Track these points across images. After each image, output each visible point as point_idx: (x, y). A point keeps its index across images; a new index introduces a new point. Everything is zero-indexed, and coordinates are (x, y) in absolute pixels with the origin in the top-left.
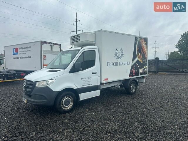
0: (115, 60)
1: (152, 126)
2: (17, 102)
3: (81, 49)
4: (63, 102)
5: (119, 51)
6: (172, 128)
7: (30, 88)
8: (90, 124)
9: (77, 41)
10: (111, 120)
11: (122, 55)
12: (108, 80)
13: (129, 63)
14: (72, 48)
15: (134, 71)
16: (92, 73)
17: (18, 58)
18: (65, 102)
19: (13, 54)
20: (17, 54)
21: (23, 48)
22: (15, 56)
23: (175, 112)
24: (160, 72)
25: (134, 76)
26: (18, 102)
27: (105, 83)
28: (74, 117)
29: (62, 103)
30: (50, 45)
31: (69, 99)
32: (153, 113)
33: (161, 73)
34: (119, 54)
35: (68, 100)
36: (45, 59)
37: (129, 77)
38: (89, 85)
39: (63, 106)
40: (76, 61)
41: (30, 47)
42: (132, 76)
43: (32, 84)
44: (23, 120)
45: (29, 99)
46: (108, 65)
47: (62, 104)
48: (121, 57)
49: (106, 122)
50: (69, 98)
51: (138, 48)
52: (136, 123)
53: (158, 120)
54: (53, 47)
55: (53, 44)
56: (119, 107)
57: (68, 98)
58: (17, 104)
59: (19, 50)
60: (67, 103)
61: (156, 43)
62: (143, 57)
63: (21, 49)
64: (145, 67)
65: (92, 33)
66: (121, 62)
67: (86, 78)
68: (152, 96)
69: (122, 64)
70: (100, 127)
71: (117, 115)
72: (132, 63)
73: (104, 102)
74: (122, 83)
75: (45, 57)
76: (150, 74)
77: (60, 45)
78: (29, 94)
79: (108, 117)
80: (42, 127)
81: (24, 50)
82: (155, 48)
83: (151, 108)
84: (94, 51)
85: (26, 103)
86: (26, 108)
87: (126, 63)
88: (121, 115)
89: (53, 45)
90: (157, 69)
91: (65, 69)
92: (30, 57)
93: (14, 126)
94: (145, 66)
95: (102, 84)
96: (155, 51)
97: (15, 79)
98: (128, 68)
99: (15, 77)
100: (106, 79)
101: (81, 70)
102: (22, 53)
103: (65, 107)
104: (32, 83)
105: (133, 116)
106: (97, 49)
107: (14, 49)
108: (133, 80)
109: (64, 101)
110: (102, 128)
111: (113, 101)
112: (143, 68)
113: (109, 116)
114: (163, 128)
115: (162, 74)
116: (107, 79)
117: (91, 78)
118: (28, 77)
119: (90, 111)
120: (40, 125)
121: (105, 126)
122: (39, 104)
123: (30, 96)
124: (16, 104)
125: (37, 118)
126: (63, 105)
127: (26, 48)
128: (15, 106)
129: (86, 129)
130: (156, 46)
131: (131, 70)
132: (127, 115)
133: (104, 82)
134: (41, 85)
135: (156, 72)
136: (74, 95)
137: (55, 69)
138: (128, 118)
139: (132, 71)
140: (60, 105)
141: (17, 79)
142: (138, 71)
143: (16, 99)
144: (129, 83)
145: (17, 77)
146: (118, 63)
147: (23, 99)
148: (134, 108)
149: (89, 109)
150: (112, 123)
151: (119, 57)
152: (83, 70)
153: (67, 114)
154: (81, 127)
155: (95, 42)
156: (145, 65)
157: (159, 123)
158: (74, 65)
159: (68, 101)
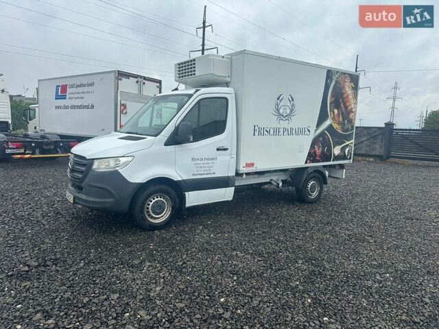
0: (273, 123)
1: (332, 271)
2: (56, 202)
3: (194, 93)
4: (150, 207)
5: (285, 102)
6: (378, 277)
7: (82, 172)
8: (199, 255)
9: (190, 73)
10: (246, 251)
11: (292, 110)
12: (255, 166)
13: (309, 131)
14: (177, 89)
15: (318, 151)
16: (218, 150)
17: (66, 107)
18: (152, 207)
19: (56, 99)
20: (65, 98)
21: (78, 86)
22: (61, 102)
23: (398, 247)
24: (393, 157)
25: (318, 161)
26: (58, 201)
27: (247, 174)
28: (169, 239)
29: (148, 208)
30: (137, 82)
31: (163, 202)
32: (345, 244)
33: (396, 160)
34: (285, 109)
35: (160, 203)
36: (124, 112)
37: (306, 162)
38: (208, 174)
39: (149, 215)
40: (183, 120)
41: (92, 84)
42: (313, 161)
43: (85, 164)
44: (63, 236)
45: (77, 195)
46: (257, 133)
47: (145, 210)
48: (288, 117)
49: (234, 253)
50: (162, 199)
51: (333, 96)
52: (300, 262)
53: (350, 260)
54: (144, 86)
55: (145, 78)
56: (271, 227)
57: (159, 199)
58: (55, 206)
59: (69, 90)
60: (159, 209)
61: (396, 88)
62: (344, 119)
63: (72, 86)
64: (347, 143)
65: (223, 57)
66: (288, 127)
67: (202, 159)
68: (356, 210)
69: (290, 132)
70: (220, 263)
71: (264, 242)
72: (316, 130)
73: (241, 216)
74: (290, 176)
75: (125, 108)
76: (369, 161)
77: (160, 82)
78: (78, 184)
79: (241, 244)
80: (100, 253)
81: (80, 90)
82: (394, 99)
83: (344, 234)
84: (226, 99)
85: (72, 202)
86: (73, 214)
87: (301, 132)
88: (270, 243)
89: (144, 81)
90: (388, 150)
91: (156, 135)
92: (93, 107)
93: (44, 247)
94: (348, 141)
95: (238, 174)
96: (393, 108)
97: (57, 153)
98: (305, 143)
99: (59, 150)
100: (248, 165)
101: (191, 140)
102: (76, 96)
103: (152, 217)
104: (85, 162)
105: (299, 247)
106: (234, 95)
107: (58, 86)
108: (315, 171)
109: (151, 204)
110: (223, 265)
111: (262, 213)
112: (343, 145)
113: (244, 243)
114: (355, 276)
115: (398, 164)
116: (252, 165)
117: (213, 159)
118: (78, 149)
119: (206, 231)
120: (96, 248)
121: (230, 262)
122: (98, 206)
123: (79, 188)
124: (53, 205)
125: (93, 235)
126: (148, 212)
127: (84, 86)
128: (51, 209)
129: (189, 263)
130: (395, 93)
131: (311, 146)
132: (285, 244)
133: (243, 170)
134: (104, 166)
135: (385, 157)
136: (174, 193)
137: (137, 134)
138: (287, 250)
139: (312, 151)
140: (142, 212)
141: (62, 153)
142: (330, 150)
143: (55, 195)
144: (305, 176)
145: (62, 149)
146: (282, 131)
147: (68, 194)
148: (305, 232)
149: (205, 227)
150: (249, 256)
151: (285, 115)
152: (196, 140)
153: (157, 231)
154: (180, 259)
155: (228, 79)
156: (348, 138)
157: (352, 266)
158: (177, 129)
159: (160, 206)
